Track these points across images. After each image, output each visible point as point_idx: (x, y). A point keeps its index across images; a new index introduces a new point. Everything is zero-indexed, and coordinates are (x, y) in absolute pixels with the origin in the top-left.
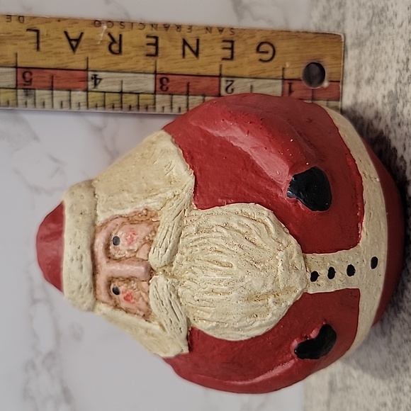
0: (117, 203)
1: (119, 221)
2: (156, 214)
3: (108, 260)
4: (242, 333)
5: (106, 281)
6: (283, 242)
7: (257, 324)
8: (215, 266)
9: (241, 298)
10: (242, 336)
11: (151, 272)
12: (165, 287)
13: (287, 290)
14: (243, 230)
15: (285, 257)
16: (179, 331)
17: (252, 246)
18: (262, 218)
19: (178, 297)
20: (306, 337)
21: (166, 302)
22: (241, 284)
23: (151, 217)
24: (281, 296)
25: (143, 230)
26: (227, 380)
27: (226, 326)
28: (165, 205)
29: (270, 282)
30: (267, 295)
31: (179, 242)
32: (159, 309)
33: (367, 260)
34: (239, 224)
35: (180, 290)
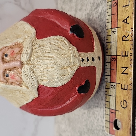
0: (5, 43)
1: (7, 48)
2: (22, 44)
3: (3, 63)
4: (59, 83)
5: (3, 72)
6: (71, 47)
7: (65, 79)
8: (48, 58)
9: (58, 68)
10: (59, 84)
11: (22, 64)
12: (28, 69)
13: (74, 64)
14: (57, 44)
15: (73, 52)
16: (35, 87)
17: (61, 49)
18: (63, 40)
19: (34, 72)
20: (81, 85)
21: (29, 75)
22: (58, 63)
23: (20, 45)
24: (72, 67)
25: (17, 50)
26: (52, 108)
27: (53, 81)
28: (25, 40)
29: (68, 62)
30: (68, 67)
31: (32, 51)
32: (26, 79)
33: (97, 57)
34: (55, 43)
35: (34, 69)
